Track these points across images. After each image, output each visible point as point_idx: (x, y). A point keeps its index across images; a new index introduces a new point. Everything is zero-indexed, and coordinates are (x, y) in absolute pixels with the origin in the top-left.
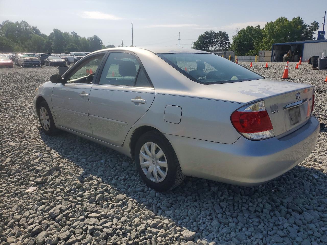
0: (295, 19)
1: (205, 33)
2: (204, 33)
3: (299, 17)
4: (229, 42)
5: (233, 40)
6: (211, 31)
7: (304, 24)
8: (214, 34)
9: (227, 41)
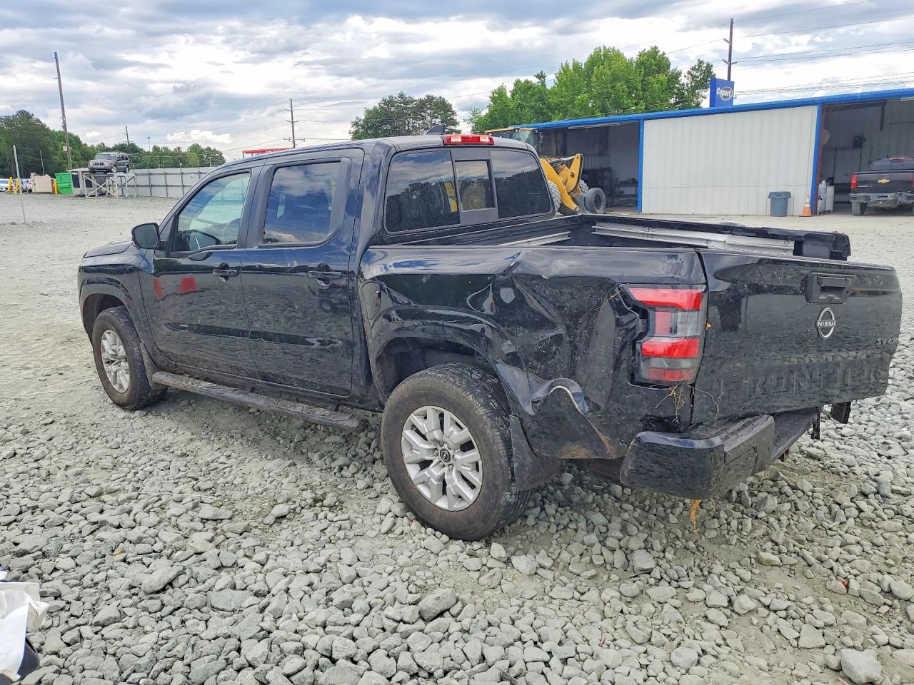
0: (646, 54)
1: (384, 100)
2: (379, 100)
3: (655, 50)
4: (458, 128)
5: (472, 125)
6: (401, 96)
7: (671, 69)
8: (410, 106)
9: (453, 128)
